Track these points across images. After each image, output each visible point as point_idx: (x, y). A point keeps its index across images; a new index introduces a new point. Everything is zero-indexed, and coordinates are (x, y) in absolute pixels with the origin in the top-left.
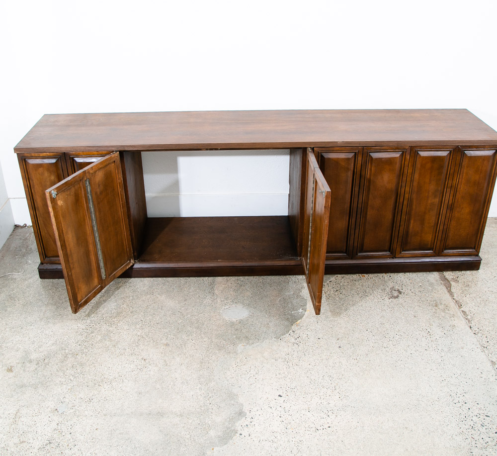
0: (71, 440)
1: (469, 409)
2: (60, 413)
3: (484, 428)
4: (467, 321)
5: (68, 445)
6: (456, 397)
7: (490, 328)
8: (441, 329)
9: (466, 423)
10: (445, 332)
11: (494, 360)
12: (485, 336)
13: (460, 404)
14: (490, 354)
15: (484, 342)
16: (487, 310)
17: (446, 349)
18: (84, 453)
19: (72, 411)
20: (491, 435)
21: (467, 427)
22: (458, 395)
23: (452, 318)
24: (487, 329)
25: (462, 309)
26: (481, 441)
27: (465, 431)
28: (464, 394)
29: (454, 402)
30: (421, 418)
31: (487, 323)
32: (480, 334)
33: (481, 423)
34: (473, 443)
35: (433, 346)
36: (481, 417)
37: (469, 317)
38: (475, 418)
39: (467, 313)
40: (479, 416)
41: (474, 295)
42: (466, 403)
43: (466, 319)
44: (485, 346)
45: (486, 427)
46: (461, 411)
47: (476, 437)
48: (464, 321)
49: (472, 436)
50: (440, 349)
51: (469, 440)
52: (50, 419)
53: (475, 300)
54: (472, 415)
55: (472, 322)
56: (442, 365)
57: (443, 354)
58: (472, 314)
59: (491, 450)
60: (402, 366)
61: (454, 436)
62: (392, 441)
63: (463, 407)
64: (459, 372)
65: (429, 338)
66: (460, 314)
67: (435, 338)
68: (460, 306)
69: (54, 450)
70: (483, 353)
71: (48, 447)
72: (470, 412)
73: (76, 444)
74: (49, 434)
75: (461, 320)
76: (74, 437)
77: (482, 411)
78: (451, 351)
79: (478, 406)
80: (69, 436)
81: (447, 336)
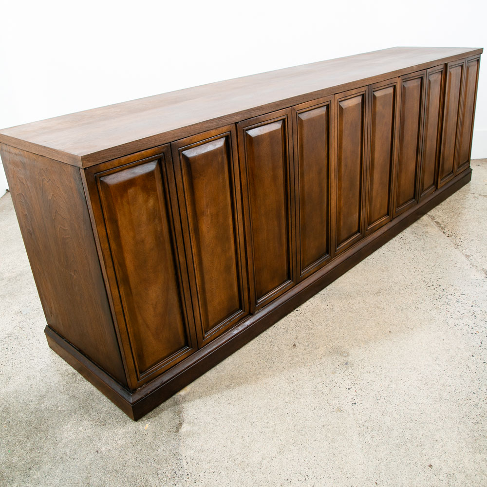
0: (31, 333)
1: (444, 290)
2: (24, 314)
3: (459, 303)
4: (440, 228)
5: (27, 337)
6: (429, 282)
7: (464, 232)
8: (414, 235)
9: (440, 300)
10: (418, 236)
11: (467, 254)
12: (459, 237)
13: (435, 287)
14: (464, 250)
16: (460, 220)
18: (42, 342)
19: (35, 312)
20: (467, 308)
21: (441, 303)
22: (432, 280)
23: (426, 227)
24: (461, 232)
25: (435, 220)
26: (457, 313)
27: (439, 306)
28: (439, 280)
29: (428, 286)
30: (394, 299)
31: (461, 228)
32: (453, 237)
33: (456, 300)
34: (449, 315)
35: (406, 247)
36: (456, 295)
37: (442, 226)
38: (450, 297)
39: (440, 223)
40: (454, 295)
42: (440, 286)
43: (440, 227)
45: (462, 303)
46: (435, 292)
47: (451, 310)
48: (437, 229)
49: (447, 310)
50: (413, 248)
51: (444, 313)
52: (13, 319)
53: (448, 214)
54: (447, 294)
55: (446, 229)
56: (416, 260)
57: (416, 252)
58: (445, 224)
59: (467, 319)
60: (374, 262)
61: (428, 311)
62: (362, 317)
63: (438, 289)
64: (433, 264)
65: (402, 242)
66: (433, 223)
67: (408, 241)
68: (433, 219)
69: (12, 341)
70: (457, 249)
71: (7, 340)
72: (444, 293)
73: (35, 335)
74: (10, 330)
75: (435, 228)
76: (34, 331)
77: (457, 291)
78: (425, 249)
79: (453, 287)
80: (30, 331)
81: (420, 240)
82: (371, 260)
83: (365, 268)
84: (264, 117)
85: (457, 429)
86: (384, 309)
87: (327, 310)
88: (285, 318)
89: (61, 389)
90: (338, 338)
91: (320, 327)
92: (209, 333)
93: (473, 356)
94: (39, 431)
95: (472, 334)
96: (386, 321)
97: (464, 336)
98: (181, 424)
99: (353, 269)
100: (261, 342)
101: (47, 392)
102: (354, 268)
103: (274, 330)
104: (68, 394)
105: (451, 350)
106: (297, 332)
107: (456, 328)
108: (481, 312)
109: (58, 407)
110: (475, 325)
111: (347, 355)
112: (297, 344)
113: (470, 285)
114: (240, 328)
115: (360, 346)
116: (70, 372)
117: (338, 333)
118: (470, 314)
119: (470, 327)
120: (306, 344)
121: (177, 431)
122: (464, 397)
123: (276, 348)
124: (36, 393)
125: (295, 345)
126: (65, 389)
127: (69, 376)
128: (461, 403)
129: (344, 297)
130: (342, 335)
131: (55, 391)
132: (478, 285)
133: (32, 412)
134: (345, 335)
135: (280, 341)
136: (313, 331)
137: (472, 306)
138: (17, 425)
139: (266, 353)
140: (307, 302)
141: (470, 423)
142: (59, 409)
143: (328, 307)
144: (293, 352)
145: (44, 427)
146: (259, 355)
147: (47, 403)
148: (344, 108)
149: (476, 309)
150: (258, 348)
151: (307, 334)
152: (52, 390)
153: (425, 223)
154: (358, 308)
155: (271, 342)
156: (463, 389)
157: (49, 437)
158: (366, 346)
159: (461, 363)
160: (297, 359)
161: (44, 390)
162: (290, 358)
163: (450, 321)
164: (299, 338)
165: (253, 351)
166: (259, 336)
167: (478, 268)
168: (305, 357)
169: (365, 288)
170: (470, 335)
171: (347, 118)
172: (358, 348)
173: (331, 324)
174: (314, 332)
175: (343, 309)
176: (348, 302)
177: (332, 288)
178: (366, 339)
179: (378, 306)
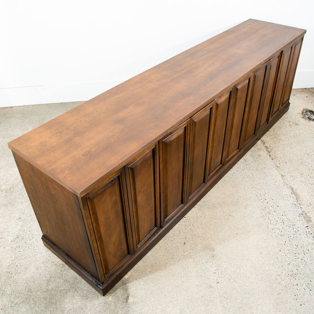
0: (31, 235)
1: (267, 203)
2: (23, 220)
3: (276, 213)
4: (268, 152)
5: (29, 238)
6: (259, 196)
7: (282, 156)
8: (252, 158)
9: (265, 211)
10: (255, 159)
11: (283, 174)
12: (278, 160)
13: (262, 200)
14: (281, 171)
15: (278, 164)
16: (280, 145)
17: (255, 169)
18: (39, 242)
19: (30, 218)
20: (280, 217)
21: (266, 213)
22: (261, 195)
23: (259, 151)
24: (280, 156)
25: (265, 145)
26: (274, 220)
27: (264, 215)
28: (265, 195)
29: (259, 199)
30: (239, 209)
31: (280, 153)
32: (275, 159)
33: (274, 210)
34: (269, 222)
35: (247, 168)
36: (274, 206)
37: (269, 150)
38: (270, 208)
39: (268, 147)
40: (273, 206)
41: (273, 137)
42: (265, 200)
44: (278, 166)
45: (277, 212)
46: (263, 204)
47: (271, 218)
48: (266, 152)
49: (269, 218)
50: (251, 169)
51: (267, 220)
52: (17, 224)
53: (273, 139)
54: (269, 206)
55: (271, 153)
56: (253, 178)
57: (253, 172)
58: (271, 148)
59: (279, 225)
60: (228, 180)
61: (258, 219)
62: (222, 223)
63: (264, 202)
64: (262, 182)
65: (245, 163)
66: (264, 148)
67: (249, 163)
68: (264, 143)
69: (20, 241)
70: (277, 170)
71: (17, 240)
72: (268, 205)
73: (34, 237)
74: (17, 233)
75: (265, 152)
76: (32, 233)
77: (275, 204)
78: (258, 170)
79: (273, 201)
80: (29, 233)
81: (256, 162)
82: (227, 178)
83: (223, 185)
85: (269, 298)
86: (234, 217)
87: (202, 217)
88: (179, 223)
89: (58, 276)
90: (208, 238)
91: (198, 230)
92: (139, 244)
93: (280, 251)
94: (52, 304)
95: (281, 235)
96: (235, 226)
97: (276, 238)
98: (128, 297)
99: (216, 185)
100: (166, 241)
101: (50, 277)
102: (216, 184)
103: (173, 232)
104: (62, 279)
105: (269, 247)
106: (186, 233)
107: (273, 231)
108: (287, 219)
109: (59, 288)
110: (283, 229)
111: (213, 250)
112: (186, 242)
113: (282, 199)
114: (155, 237)
115: (220, 244)
116: (60, 263)
117: (208, 235)
118: (281, 221)
119: (281, 231)
120: (191, 242)
121: (127, 302)
122: (274, 278)
123: (174, 245)
124: (44, 279)
125: (185, 243)
126: (60, 275)
127: (60, 266)
128: (272, 282)
129: (211, 207)
130: (211, 236)
131: (55, 277)
132: (287, 199)
133: (45, 292)
135: (177, 240)
136: (194, 233)
137: (282, 215)
138: (38, 300)
139: (169, 248)
140: (190, 211)
141: (276, 294)
142: (60, 289)
143: (202, 215)
144: (184, 248)
145: (54, 301)
146: (165, 250)
147: (52, 285)
149: (285, 218)
150: (165, 245)
151: (191, 235)
152: (53, 277)
153: (259, 148)
154: (219, 216)
155: (171, 241)
156: (274, 273)
157: (58, 308)
158: (224, 244)
159: (274, 256)
160: (187, 253)
161: (48, 276)
162: (183, 252)
163: (270, 226)
165: (162, 247)
166: (165, 237)
167: (288, 186)
168: (191, 251)
169: (223, 200)
170: (279, 236)
172: (219, 245)
173: (204, 228)
175: (211, 217)
176: (214, 211)
177: (204, 201)
178: (223, 239)
179: (231, 214)
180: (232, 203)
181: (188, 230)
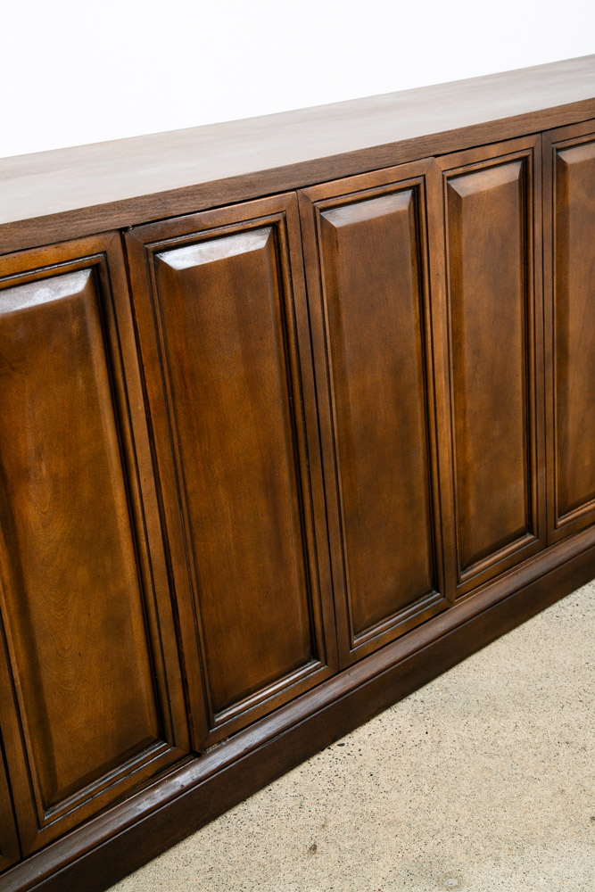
82: (570, 608)
83: (549, 632)
84: (210, 218)
86: (584, 748)
87: (423, 746)
88: (305, 766)
90: (439, 832)
91: (394, 795)
92: (59, 808)
96: (587, 784)
99: (515, 633)
100: (222, 836)
102: (517, 630)
103: (266, 801)
106: (329, 807)
111: (455, 882)
112: (322, 845)
114: (160, 795)
115: (497, 859)
117: (441, 816)
120: (347, 845)
123: (259, 856)
125: (314, 848)
129: (476, 710)
130: (453, 822)
134: (461, 821)
135: (277, 835)
136: (372, 807)
139: (230, 868)
140: (373, 721)
143: (426, 737)
144: (304, 868)
146: (209, 875)
148: (462, 195)
150: (211, 854)
151: (354, 814)
154: (511, 742)
155: (251, 835)
158: (515, 860)
164: (330, 825)
165: (197, 861)
166: (221, 819)
169: (539, 687)
171: (473, 222)
172: (491, 862)
173: (426, 787)
174: (375, 810)
175: (469, 745)
176: (486, 725)
177: (448, 685)
178: (518, 838)
179: (570, 740)
180: (582, 698)
181: (346, 792)
